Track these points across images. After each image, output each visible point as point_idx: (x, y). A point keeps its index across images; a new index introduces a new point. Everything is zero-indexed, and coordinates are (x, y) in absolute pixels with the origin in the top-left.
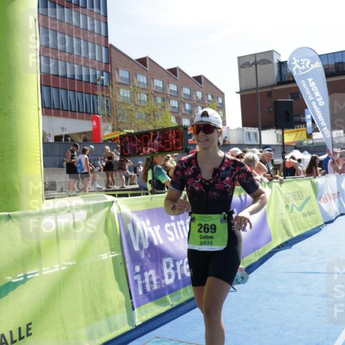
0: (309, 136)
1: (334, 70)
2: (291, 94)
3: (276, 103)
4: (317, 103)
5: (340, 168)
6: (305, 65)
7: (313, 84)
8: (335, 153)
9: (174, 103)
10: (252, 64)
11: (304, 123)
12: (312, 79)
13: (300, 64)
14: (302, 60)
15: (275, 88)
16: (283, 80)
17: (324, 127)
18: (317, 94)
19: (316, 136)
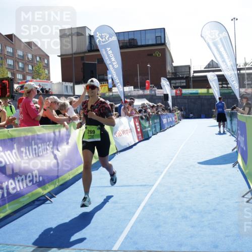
0: (110, 90)
1: (128, 44)
2: (98, 59)
3: (84, 64)
4: (113, 66)
5: (129, 112)
6: (105, 38)
7: (110, 52)
8: (126, 102)
9: (10, 62)
10: (69, 35)
11: (107, 80)
12: (110, 49)
13: (101, 37)
14: (103, 35)
15: (86, 54)
16: (93, 49)
17: (118, 83)
18: (113, 59)
19: (115, 90)
